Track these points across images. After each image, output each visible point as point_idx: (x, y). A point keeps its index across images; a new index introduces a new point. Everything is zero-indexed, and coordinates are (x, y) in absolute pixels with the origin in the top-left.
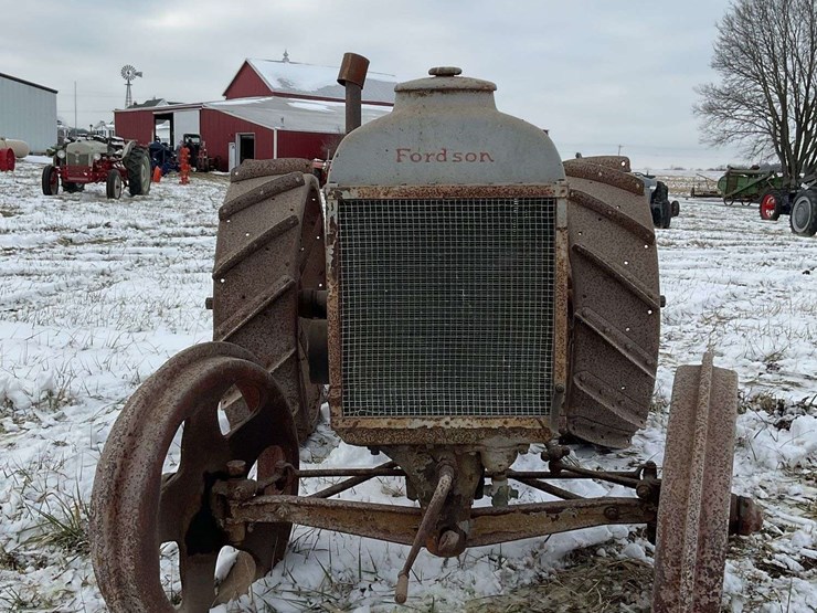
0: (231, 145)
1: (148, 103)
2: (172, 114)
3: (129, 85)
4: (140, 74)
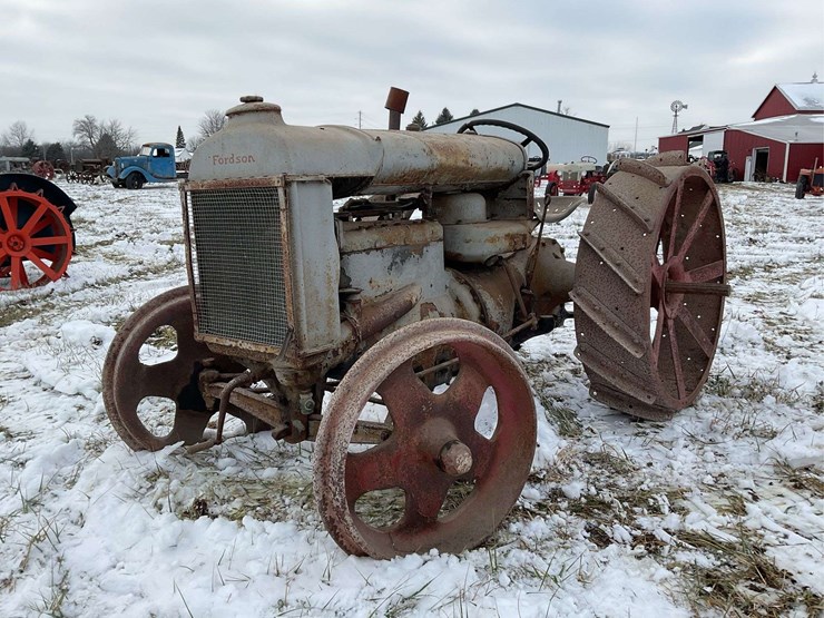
0: (748, 159)
1: (694, 129)
2: (702, 137)
3: (676, 116)
4: (686, 107)
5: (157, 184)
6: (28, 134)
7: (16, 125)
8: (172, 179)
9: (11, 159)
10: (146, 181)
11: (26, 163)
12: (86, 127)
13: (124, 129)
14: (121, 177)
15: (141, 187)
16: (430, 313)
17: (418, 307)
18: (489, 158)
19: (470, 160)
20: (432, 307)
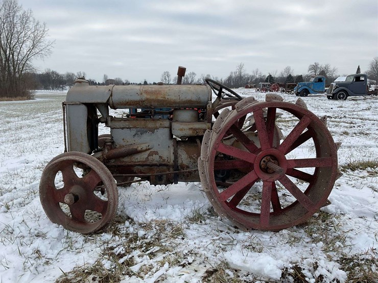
5: (313, 95)
6: (291, 71)
7: (286, 68)
8: (322, 92)
9: (263, 83)
10: (310, 93)
11: (269, 85)
12: (314, 68)
13: (331, 68)
14: (298, 91)
15: (307, 96)
16: (154, 155)
17: (148, 152)
18: (180, 96)
19: (167, 97)
20: (156, 153)
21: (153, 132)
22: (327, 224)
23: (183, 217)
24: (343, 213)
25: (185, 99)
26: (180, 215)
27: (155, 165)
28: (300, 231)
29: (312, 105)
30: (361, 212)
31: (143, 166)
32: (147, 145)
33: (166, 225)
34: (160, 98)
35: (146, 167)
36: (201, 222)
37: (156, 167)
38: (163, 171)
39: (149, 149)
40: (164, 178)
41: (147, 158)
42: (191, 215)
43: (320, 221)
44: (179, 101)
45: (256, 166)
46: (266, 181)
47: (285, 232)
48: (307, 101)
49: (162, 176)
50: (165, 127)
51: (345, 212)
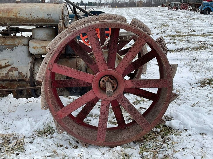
10: (212, 12)
14: (203, 10)
15: (209, 14)
16: (14, 71)
17: (8, 68)
18: (32, 14)
19: (18, 15)
20: (16, 69)
21: (12, 49)
22: (164, 140)
23: (33, 130)
24: (186, 128)
25: (37, 18)
26: (29, 129)
27: (15, 80)
28: (135, 148)
29: (210, 22)
30: (202, 129)
31: (3, 81)
32: (6, 61)
33: (11, 138)
34: (12, 16)
35: (7, 82)
36: (47, 136)
37: (16, 82)
38: (23, 86)
39: (9, 65)
40: (25, 92)
41: (7, 73)
42: (42, 128)
43: (159, 137)
44: (31, 19)
45: (94, 86)
46: (104, 100)
47: (119, 148)
48: (208, 18)
49: (22, 90)
50: (24, 45)
51: (188, 128)
